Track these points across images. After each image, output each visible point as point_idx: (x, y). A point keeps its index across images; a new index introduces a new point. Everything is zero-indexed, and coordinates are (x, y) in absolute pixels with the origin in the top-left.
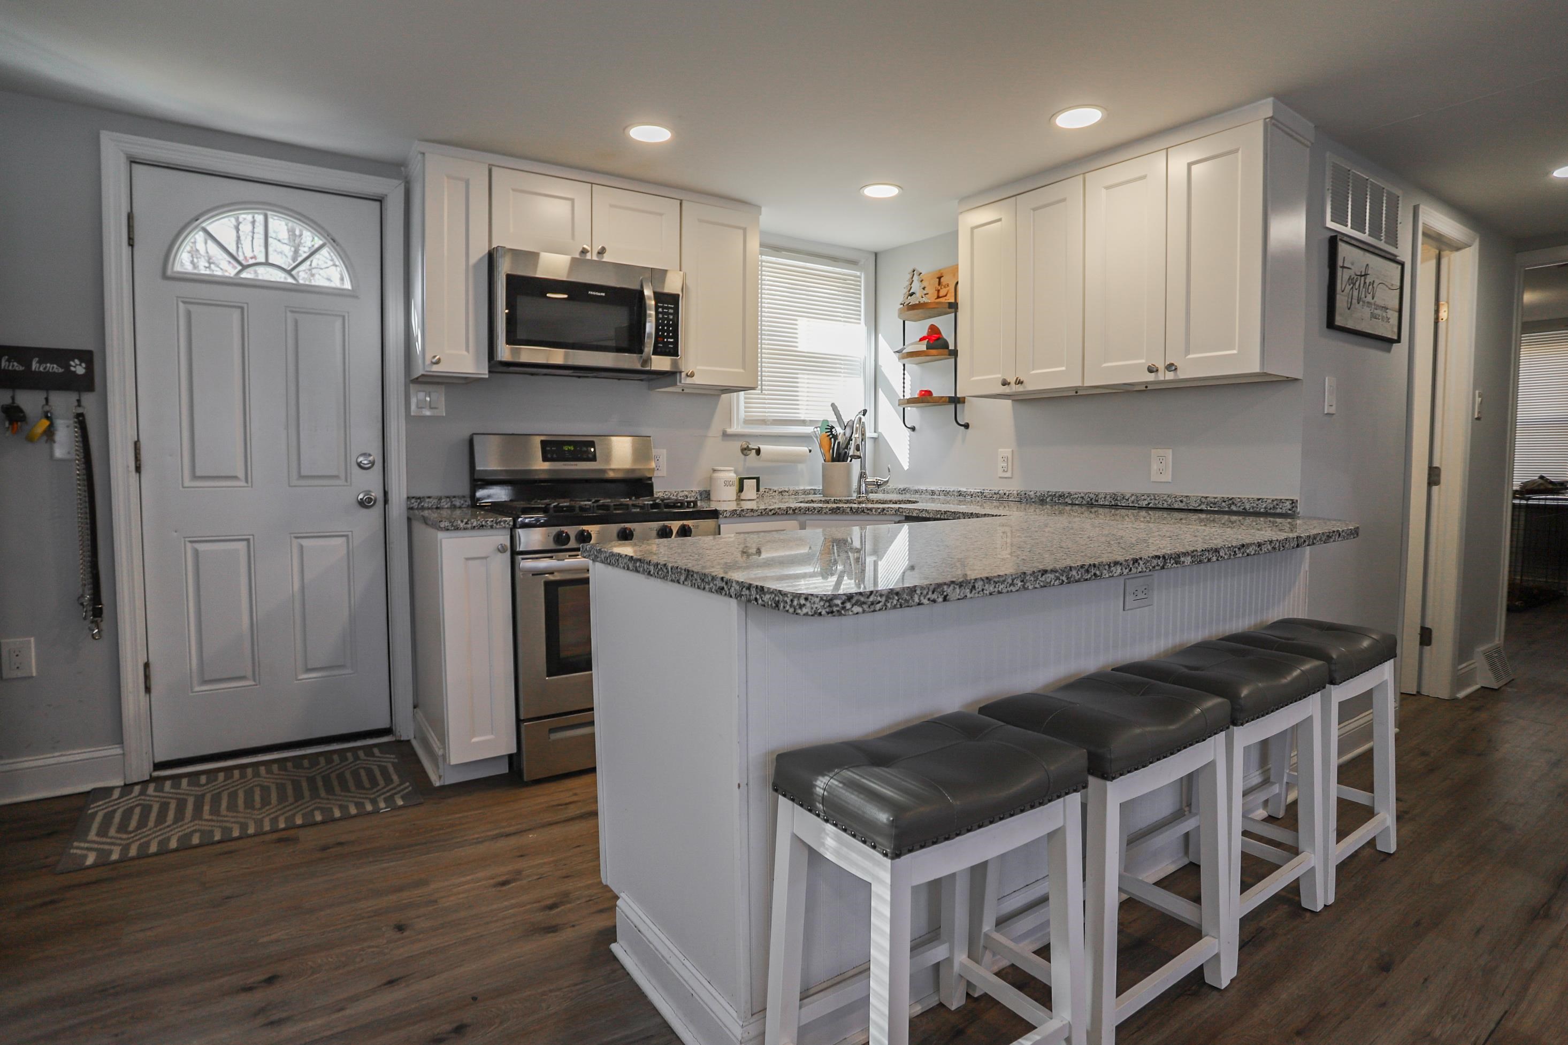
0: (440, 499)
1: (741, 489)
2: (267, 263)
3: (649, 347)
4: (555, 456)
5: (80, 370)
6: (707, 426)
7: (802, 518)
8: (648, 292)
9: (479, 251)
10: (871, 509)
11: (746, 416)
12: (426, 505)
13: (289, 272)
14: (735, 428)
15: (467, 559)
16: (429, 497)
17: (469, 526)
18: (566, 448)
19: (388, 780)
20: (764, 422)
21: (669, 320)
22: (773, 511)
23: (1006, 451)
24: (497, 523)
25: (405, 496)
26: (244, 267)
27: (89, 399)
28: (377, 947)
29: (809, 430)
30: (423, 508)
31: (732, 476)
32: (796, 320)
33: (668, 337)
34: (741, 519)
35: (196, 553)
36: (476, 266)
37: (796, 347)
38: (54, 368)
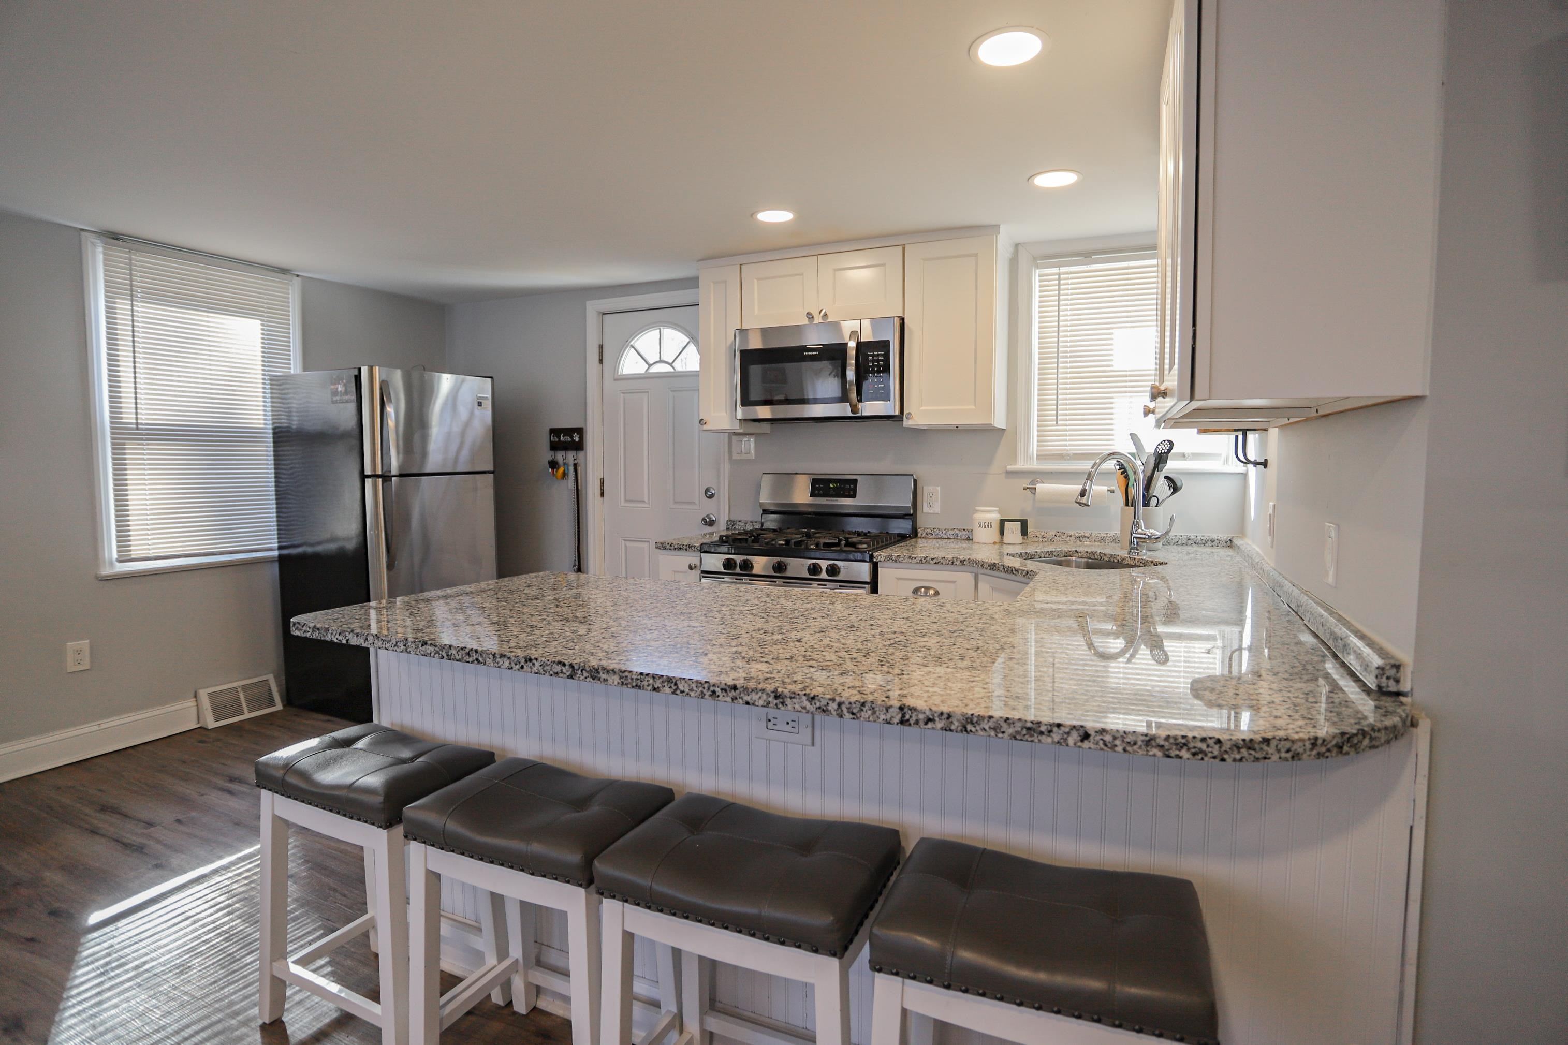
0: (746, 523)
1: (1002, 532)
2: (661, 361)
3: (853, 395)
4: (821, 492)
5: (577, 439)
6: (988, 462)
11: (1038, 451)
12: (737, 527)
13: (671, 364)
14: (1022, 465)
15: (675, 572)
16: (740, 521)
18: (832, 485)
20: (1061, 457)
21: (879, 366)
22: (935, 561)
23: (1271, 506)
25: (726, 519)
26: (650, 365)
27: (581, 454)
31: (993, 516)
32: (1112, 334)
37: (1112, 366)
38: (568, 439)
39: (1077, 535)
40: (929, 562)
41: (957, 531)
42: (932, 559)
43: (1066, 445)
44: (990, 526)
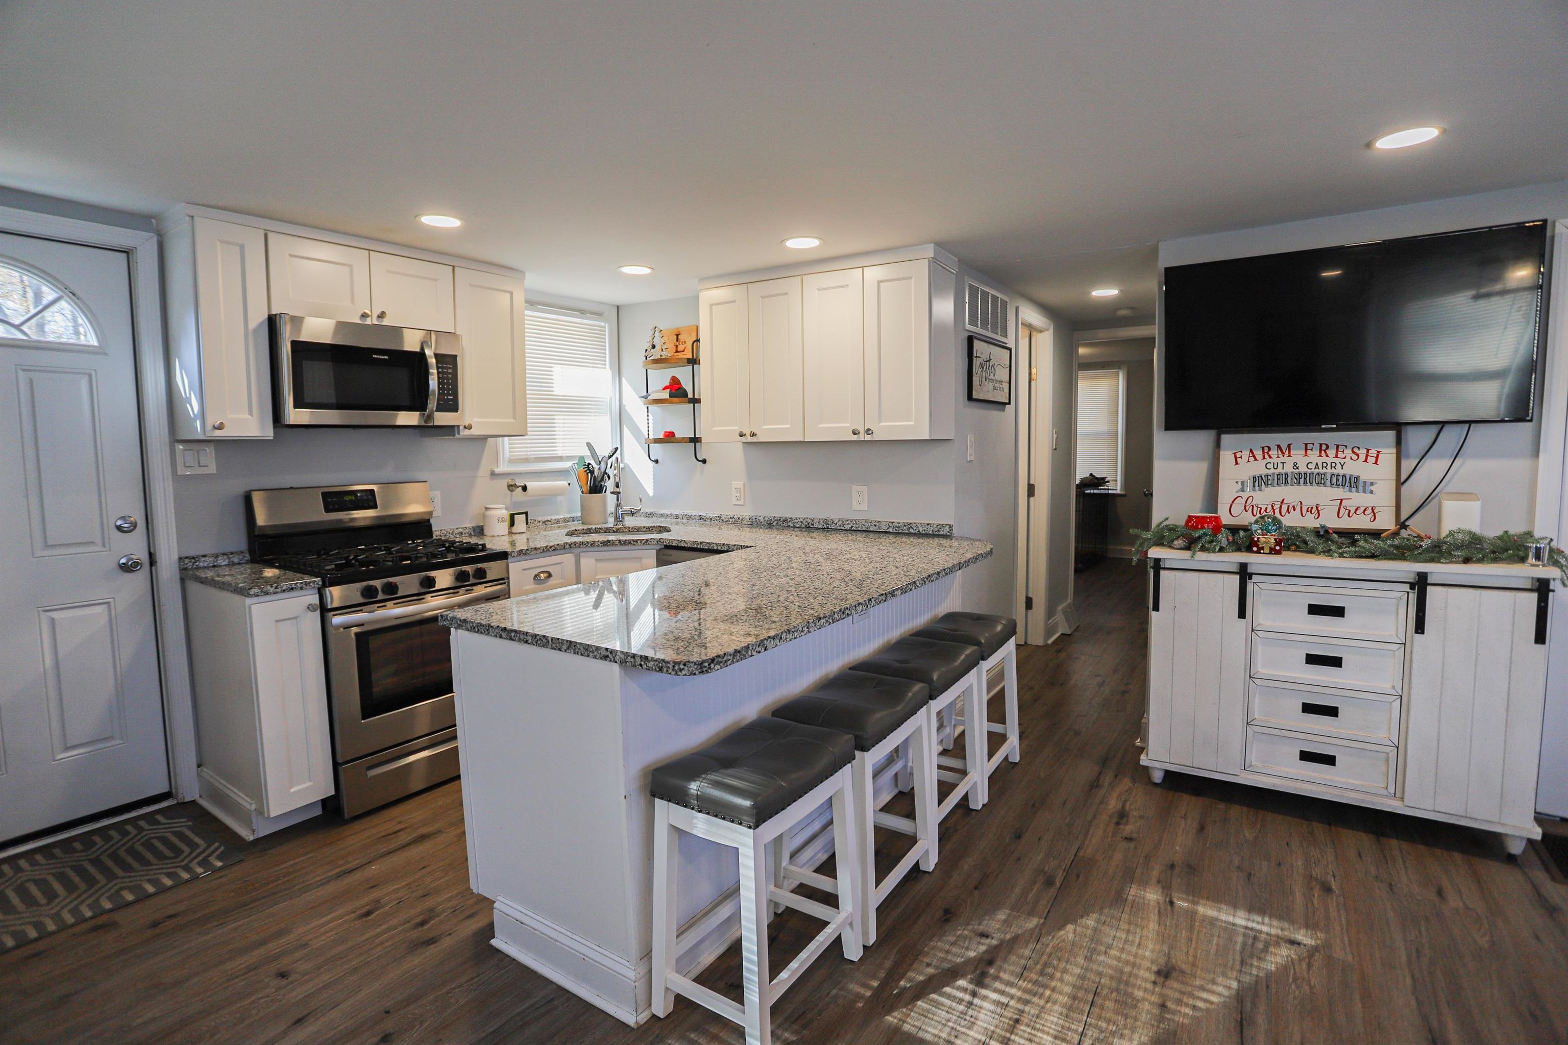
0: (217, 556)
1: (512, 524)
3: (432, 404)
4: (336, 506)
6: (477, 466)
7: (577, 551)
8: (428, 352)
9: (258, 317)
10: (636, 541)
11: (510, 456)
12: (201, 564)
13: (18, 327)
14: (502, 468)
15: (277, 621)
16: (204, 556)
17: (279, 590)
18: (347, 498)
19: (193, 846)
20: (527, 460)
21: (448, 379)
22: (553, 548)
23: (738, 484)
24: (306, 584)
25: (176, 557)
28: (268, 996)
29: (567, 465)
30: (198, 568)
31: (505, 513)
32: (551, 367)
33: (448, 394)
34: (527, 557)
36: (255, 331)
37: (553, 391)
40: (549, 551)
41: (461, 530)
42: (551, 547)
43: (527, 451)
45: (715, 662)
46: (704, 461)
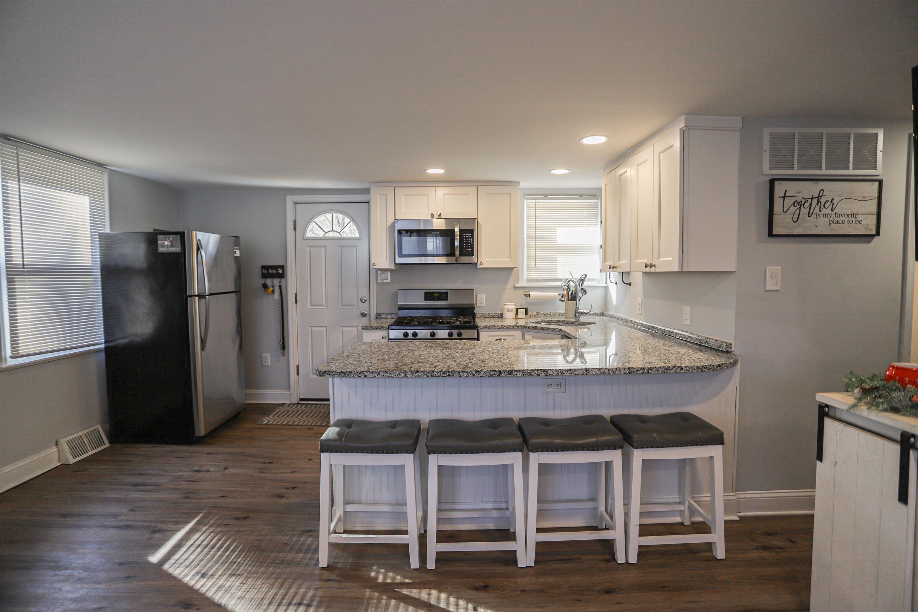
0: (387, 314)
1: (517, 314)
2: (332, 231)
3: (457, 253)
4: (430, 298)
5: (281, 272)
6: (506, 283)
8: (457, 230)
9: (389, 224)
11: (527, 278)
12: (382, 317)
13: (339, 233)
14: (521, 284)
16: (383, 314)
17: (372, 328)
18: (435, 295)
20: (537, 280)
22: (506, 327)
24: (382, 328)
25: (375, 313)
26: (326, 233)
27: (283, 280)
30: (381, 318)
31: (513, 307)
32: (556, 229)
33: (469, 248)
34: (489, 330)
35: (312, 330)
36: (389, 227)
37: (556, 242)
38: (274, 271)
39: (545, 313)
40: (503, 328)
41: (494, 314)
42: (505, 326)
43: (538, 276)
44: (512, 311)
45: (327, 373)
46: (630, 284)
